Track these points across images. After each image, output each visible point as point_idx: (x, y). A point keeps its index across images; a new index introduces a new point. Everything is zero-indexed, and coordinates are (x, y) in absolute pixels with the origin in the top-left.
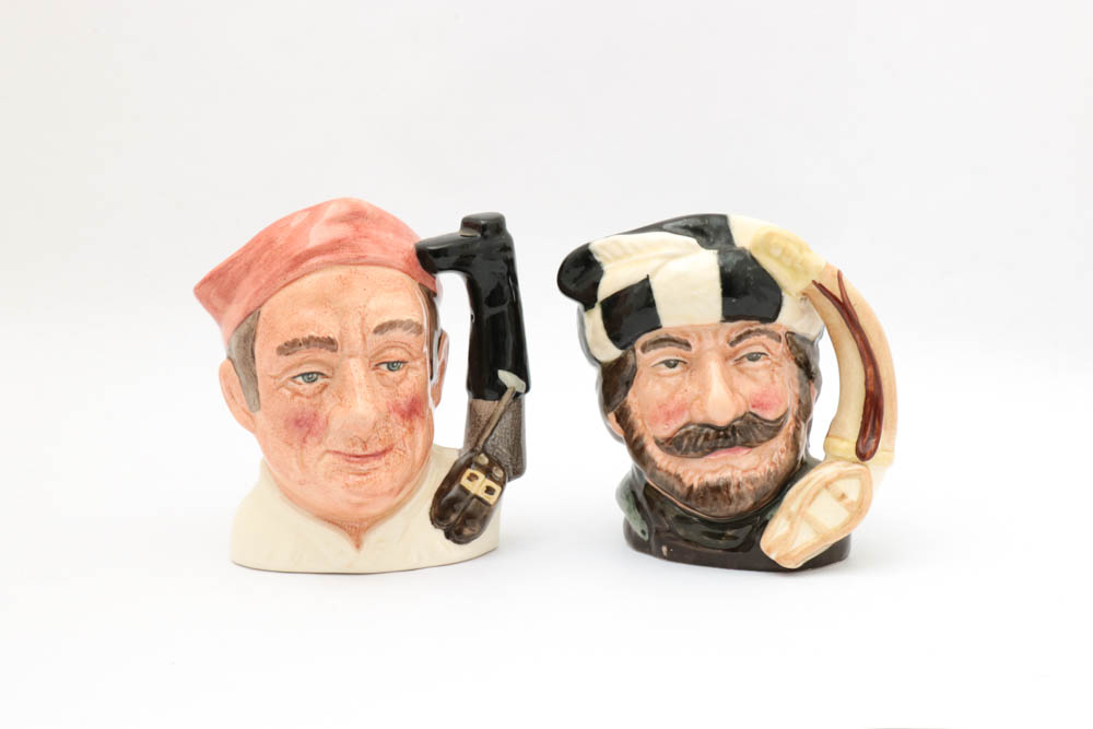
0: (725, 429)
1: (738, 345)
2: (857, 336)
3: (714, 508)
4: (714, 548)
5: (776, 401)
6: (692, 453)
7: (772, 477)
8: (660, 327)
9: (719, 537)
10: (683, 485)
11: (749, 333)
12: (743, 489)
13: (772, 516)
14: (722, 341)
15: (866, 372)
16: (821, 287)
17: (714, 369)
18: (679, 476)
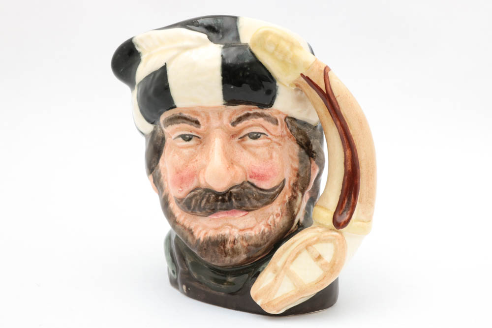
0: (224, 194)
1: (240, 125)
2: (338, 123)
3: (213, 259)
4: (218, 291)
5: (271, 173)
6: (198, 212)
7: (265, 237)
8: (175, 107)
9: (222, 282)
10: (194, 237)
11: (248, 115)
12: (239, 245)
13: (264, 268)
14: (226, 121)
15: (345, 154)
16: (308, 79)
17: (217, 143)
18: (191, 230)
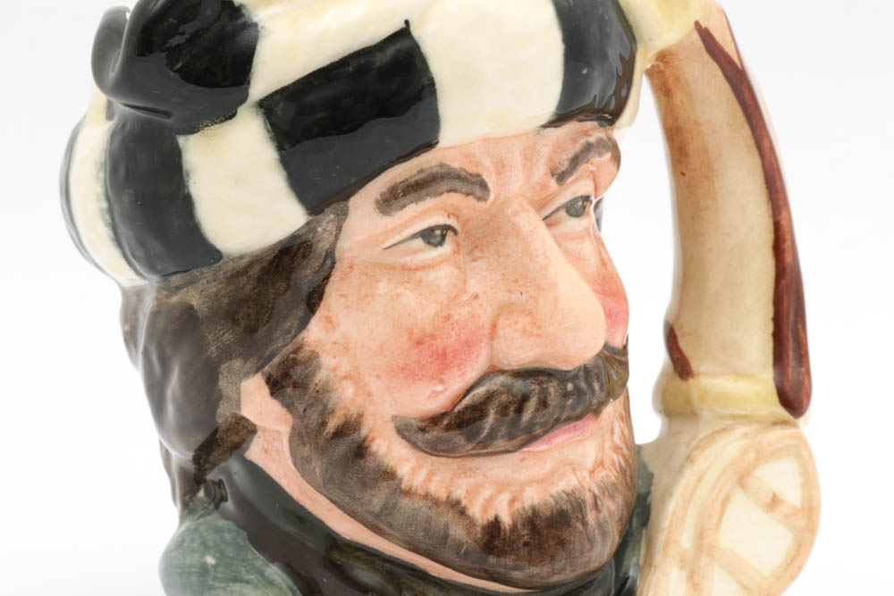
0: (574, 376)
11: (588, 148)
14: (539, 172)
16: (707, 37)
18: (458, 503)
